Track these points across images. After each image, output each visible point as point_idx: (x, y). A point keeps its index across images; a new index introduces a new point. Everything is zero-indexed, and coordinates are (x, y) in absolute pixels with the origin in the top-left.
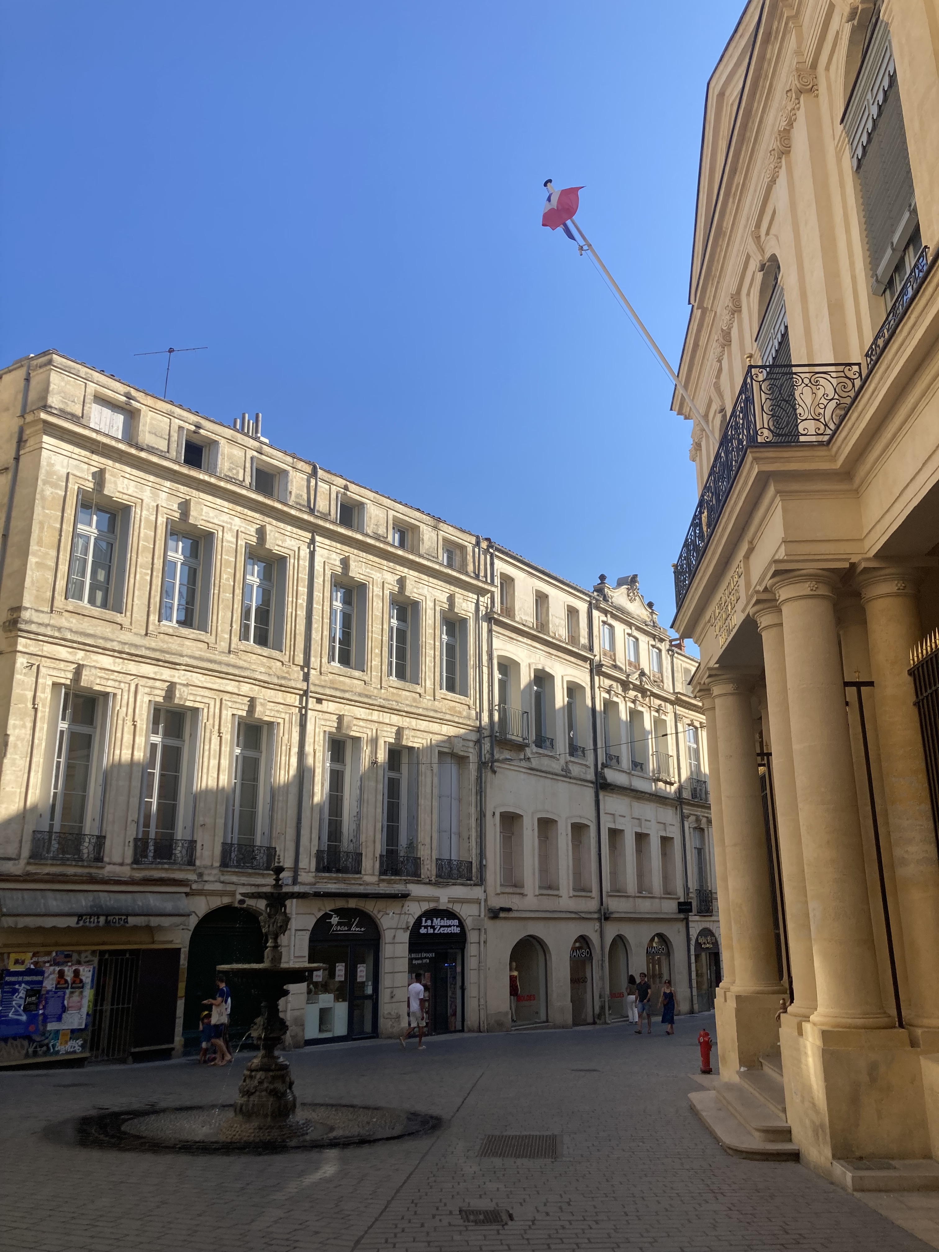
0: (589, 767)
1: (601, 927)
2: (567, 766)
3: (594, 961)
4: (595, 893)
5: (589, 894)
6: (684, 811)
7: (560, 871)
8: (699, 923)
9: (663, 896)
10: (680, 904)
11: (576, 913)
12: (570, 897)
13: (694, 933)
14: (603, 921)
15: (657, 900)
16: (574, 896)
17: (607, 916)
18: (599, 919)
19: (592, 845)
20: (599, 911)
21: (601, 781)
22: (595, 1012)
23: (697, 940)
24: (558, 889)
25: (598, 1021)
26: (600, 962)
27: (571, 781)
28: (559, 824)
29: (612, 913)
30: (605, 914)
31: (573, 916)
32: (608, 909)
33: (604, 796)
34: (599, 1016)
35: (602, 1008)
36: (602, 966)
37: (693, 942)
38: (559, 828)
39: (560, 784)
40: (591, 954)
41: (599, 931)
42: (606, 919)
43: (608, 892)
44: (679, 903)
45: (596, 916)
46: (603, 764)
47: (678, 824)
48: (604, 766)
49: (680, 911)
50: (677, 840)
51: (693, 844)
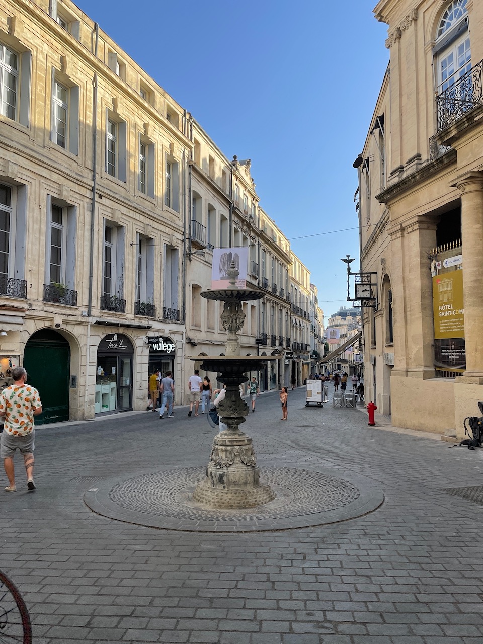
8: (262, 349)
9: (251, 335)
10: (256, 340)
13: (260, 354)
15: (248, 337)
24: (214, 329)
49: (257, 343)
50: (257, 308)
51: (261, 310)
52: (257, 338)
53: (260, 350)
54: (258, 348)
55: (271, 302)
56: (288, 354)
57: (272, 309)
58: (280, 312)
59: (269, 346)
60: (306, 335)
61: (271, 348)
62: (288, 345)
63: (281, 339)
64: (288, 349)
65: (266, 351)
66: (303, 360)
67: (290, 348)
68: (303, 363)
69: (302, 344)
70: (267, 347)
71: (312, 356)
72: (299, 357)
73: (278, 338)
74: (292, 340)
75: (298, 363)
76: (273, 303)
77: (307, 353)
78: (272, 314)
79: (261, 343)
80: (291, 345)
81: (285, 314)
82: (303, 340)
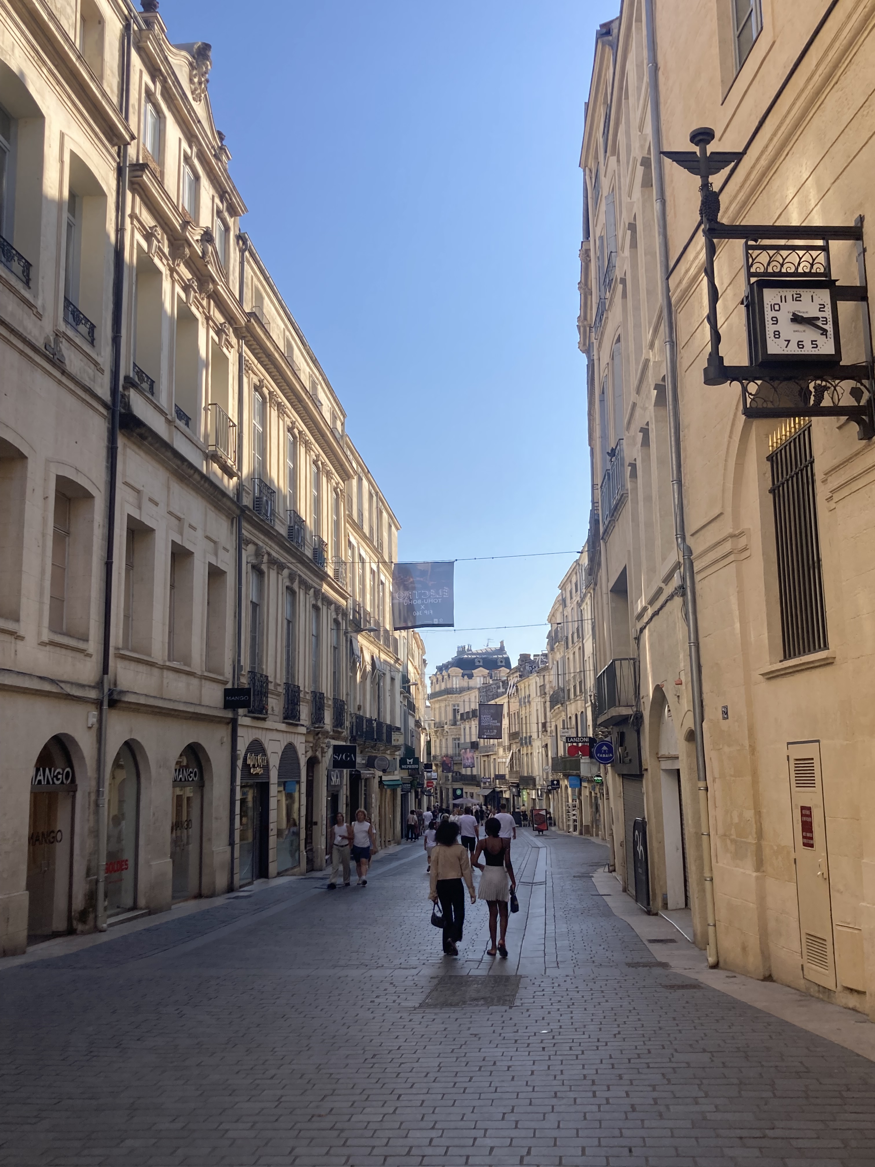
0: (102, 371)
1: (100, 721)
2: (56, 342)
3: (79, 795)
4: (94, 646)
5: (81, 645)
6: (243, 531)
7: (24, 577)
8: (250, 730)
9: (206, 674)
10: (227, 692)
11: (52, 681)
12: (43, 644)
13: (242, 746)
14: (105, 707)
15: (195, 682)
16: (52, 643)
17: (115, 697)
18: (98, 704)
19: (95, 539)
20: (99, 685)
21: (123, 411)
22: (74, 907)
23: (245, 759)
24: (17, 620)
25: (80, 927)
26: (93, 797)
27: (64, 379)
28: (31, 464)
29: (122, 692)
30: (111, 692)
31: (47, 687)
32: (115, 684)
33: (125, 446)
34: (83, 916)
35: (91, 897)
36: (97, 805)
37: (240, 763)
38: (29, 475)
39: (38, 375)
40: (73, 781)
41: (96, 726)
42: (113, 703)
43: (117, 649)
44: (225, 689)
45: (93, 694)
46: (127, 378)
47: (232, 552)
48: (129, 383)
49: (228, 704)
50: (230, 579)
51: (250, 592)
52: (229, 686)
53: (240, 731)
54: (233, 724)
55: (286, 572)
56: (337, 749)
57: (287, 598)
58: (313, 614)
59: (275, 722)
60: (388, 699)
61: (283, 727)
62: (338, 721)
63: (318, 700)
64: (337, 736)
65: (266, 739)
66: (381, 773)
67: (346, 733)
68: (381, 782)
69: (380, 724)
70: (268, 724)
71: (403, 762)
72: (370, 764)
73: (308, 697)
74: (351, 708)
75: (366, 780)
76: (292, 577)
77: (393, 754)
78: (288, 614)
79: (245, 704)
80: (347, 724)
81: (331, 625)
82: (382, 715)
